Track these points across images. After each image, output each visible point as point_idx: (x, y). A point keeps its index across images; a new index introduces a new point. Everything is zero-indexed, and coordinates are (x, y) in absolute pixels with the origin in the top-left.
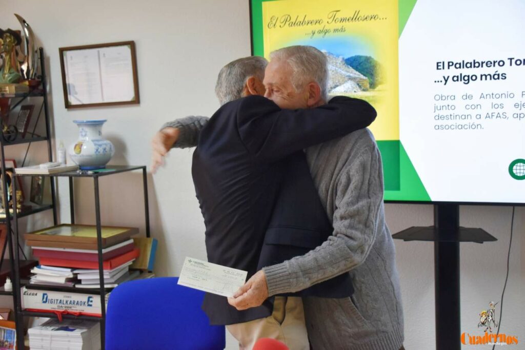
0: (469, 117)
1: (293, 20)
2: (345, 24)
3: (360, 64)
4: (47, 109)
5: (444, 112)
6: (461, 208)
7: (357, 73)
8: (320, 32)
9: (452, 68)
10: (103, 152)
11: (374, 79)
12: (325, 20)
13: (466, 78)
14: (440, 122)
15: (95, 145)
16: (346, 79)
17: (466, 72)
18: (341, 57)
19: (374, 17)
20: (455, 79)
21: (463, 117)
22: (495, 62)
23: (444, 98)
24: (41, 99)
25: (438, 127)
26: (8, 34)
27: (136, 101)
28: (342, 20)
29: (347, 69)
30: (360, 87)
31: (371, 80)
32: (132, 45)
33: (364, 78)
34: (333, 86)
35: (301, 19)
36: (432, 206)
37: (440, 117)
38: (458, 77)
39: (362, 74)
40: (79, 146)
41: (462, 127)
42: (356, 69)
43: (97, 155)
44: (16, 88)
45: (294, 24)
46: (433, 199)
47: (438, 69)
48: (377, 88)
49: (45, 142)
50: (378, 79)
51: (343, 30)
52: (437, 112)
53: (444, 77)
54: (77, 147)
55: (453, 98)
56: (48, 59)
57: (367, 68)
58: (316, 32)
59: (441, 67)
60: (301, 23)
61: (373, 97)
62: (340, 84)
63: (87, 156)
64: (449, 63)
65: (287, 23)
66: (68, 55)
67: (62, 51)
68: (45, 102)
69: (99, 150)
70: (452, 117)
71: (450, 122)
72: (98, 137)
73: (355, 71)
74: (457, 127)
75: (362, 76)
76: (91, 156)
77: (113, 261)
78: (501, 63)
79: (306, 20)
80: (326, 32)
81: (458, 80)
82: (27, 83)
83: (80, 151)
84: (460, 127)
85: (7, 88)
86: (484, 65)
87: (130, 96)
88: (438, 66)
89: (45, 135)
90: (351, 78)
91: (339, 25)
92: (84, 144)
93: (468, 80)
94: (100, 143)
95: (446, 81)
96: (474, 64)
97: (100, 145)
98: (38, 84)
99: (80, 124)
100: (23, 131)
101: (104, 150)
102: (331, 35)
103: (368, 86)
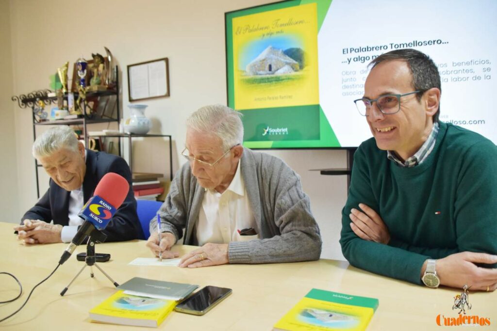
1: (251, 28)
2: (283, 28)
3: (293, 54)
5: (349, 83)
7: (292, 59)
8: (268, 34)
9: (353, 52)
12: (271, 26)
13: (363, 59)
14: (346, 90)
15: (138, 120)
16: (284, 64)
17: (362, 54)
18: (281, 50)
19: (301, 22)
20: (356, 59)
22: (381, 47)
23: (348, 73)
24: (115, 97)
25: (344, 94)
26: (97, 57)
27: (168, 94)
28: (281, 25)
29: (285, 57)
30: (293, 69)
31: (301, 64)
32: (166, 60)
33: (296, 62)
34: (276, 69)
35: (256, 27)
36: (344, 151)
37: (346, 87)
39: (295, 60)
41: (361, 93)
42: (291, 57)
43: (139, 126)
45: (251, 31)
46: (343, 145)
47: (344, 53)
48: (305, 69)
49: (116, 123)
50: (305, 63)
51: (282, 32)
52: (344, 84)
53: (348, 59)
55: (354, 73)
56: (121, 73)
57: (297, 56)
58: (265, 35)
59: (346, 52)
60: (256, 30)
61: (302, 75)
62: (281, 68)
64: (351, 49)
65: (248, 30)
66: (132, 69)
67: (129, 67)
69: (140, 123)
70: (354, 86)
71: (352, 90)
72: (141, 116)
73: (290, 59)
74: (358, 93)
75: (294, 62)
76: (135, 126)
78: (385, 47)
79: (259, 27)
80: (271, 34)
82: (107, 86)
83: (129, 123)
86: (374, 49)
87: (165, 92)
88: (344, 51)
90: (287, 64)
91: (279, 29)
92: (132, 119)
93: (364, 60)
94: (142, 119)
95: (349, 62)
96: (367, 49)
98: (114, 87)
99: (131, 107)
100: (102, 114)
101: (144, 123)
102: (275, 36)
103: (298, 68)
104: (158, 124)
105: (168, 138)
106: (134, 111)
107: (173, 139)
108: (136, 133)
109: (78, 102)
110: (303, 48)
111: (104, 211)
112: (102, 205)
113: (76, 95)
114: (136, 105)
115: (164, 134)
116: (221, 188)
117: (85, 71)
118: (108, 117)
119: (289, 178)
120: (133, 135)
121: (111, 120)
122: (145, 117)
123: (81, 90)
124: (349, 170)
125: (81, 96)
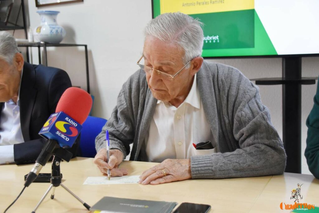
4: (24, 9)
6: (303, 59)
10: (56, 33)
15: (50, 27)
40: (39, 29)
43: (51, 34)
46: (279, 53)
49: (23, 31)
54: (38, 29)
63: (44, 35)
68: (23, 4)
69: (53, 31)
72: (53, 23)
76: (47, 35)
83: (40, 32)
92: (42, 27)
94: (54, 27)
97: (54, 28)
99: (41, 13)
100: (6, 21)
101: (57, 31)
104: (71, 32)
105: (83, 48)
106: (45, 18)
107: (88, 48)
108: (50, 43)
111: (71, 128)
112: (68, 122)
114: (46, 11)
115: (78, 42)
116: (175, 102)
118: (14, 24)
119: (249, 89)
120: (47, 44)
121: (15, 27)
122: (57, 25)
124: (284, 79)
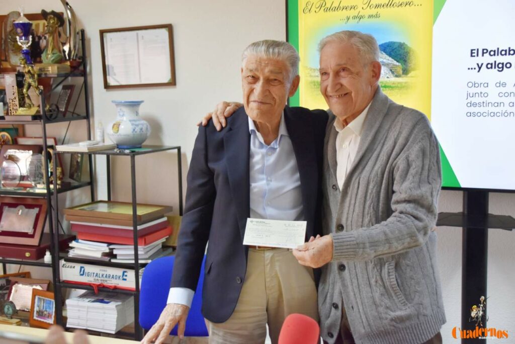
0: (502, 104)
1: (328, 5)
2: (380, 10)
3: (393, 50)
4: (87, 89)
5: (477, 100)
6: (491, 195)
7: (390, 59)
8: (355, 17)
9: (487, 55)
10: (140, 132)
11: (407, 66)
12: (360, 6)
14: (472, 109)
15: (132, 124)
17: (500, 59)
19: (409, 4)
20: (489, 66)
21: (496, 105)
23: (477, 85)
24: (82, 79)
25: (469, 114)
26: (52, 16)
27: (173, 83)
28: (377, 6)
30: (393, 73)
31: (404, 66)
32: (169, 28)
33: (398, 64)
35: (336, 5)
36: (461, 193)
37: (474, 105)
38: (492, 64)
39: (395, 60)
40: (117, 126)
41: (495, 114)
42: (390, 55)
43: (134, 134)
44: (58, 68)
45: (327, 10)
46: (463, 186)
47: (472, 56)
48: (412, 74)
50: (412, 65)
51: (377, 16)
53: (478, 64)
54: (115, 126)
55: (486, 85)
56: (89, 40)
57: (400, 55)
58: (351, 18)
59: (475, 54)
60: (337, 9)
61: (406, 83)
63: (124, 135)
64: (483, 50)
65: (323, 8)
66: (108, 36)
67: (102, 33)
68: (85, 82)
69: (136, 130)
70: (485, 104)
71: (482, 110)
72: (135, 118)
73: (388, 57)
74: (489, 114)
75: (395, 62)
76: (128, 135)
77: (147, 238)
79: (341, 5)
80: (361, 17)
81: (492, 68)
82: (68, 63)
83: (118, 131)
84: (492, 114)
85: (50, 69)
87: (166, 78)
88: (472, 53)
89: (85, 114)
90: (384, 64)
91: (373, 11)
92: (121, 124)
93: (503, 67)
94: (137, 123)
95: (480, 68)
96: (509, 52)
97: (137, 125)
98: (79, 64)
99: (117, 104)
102: (365, 21)
103: (401, 72)
105: (176, 151)
106: (126, 110)
107: (182, 151)
109: (25, 90)
110: (410, 43)
113: (20, 79)
117: (30, 38)
122: (140, 119)
123: (29, 72)
125: (28, 79)
